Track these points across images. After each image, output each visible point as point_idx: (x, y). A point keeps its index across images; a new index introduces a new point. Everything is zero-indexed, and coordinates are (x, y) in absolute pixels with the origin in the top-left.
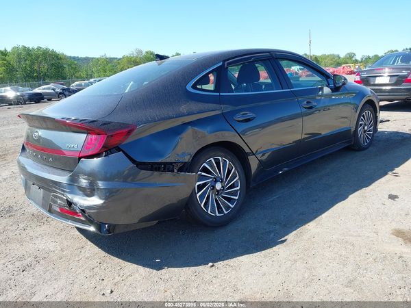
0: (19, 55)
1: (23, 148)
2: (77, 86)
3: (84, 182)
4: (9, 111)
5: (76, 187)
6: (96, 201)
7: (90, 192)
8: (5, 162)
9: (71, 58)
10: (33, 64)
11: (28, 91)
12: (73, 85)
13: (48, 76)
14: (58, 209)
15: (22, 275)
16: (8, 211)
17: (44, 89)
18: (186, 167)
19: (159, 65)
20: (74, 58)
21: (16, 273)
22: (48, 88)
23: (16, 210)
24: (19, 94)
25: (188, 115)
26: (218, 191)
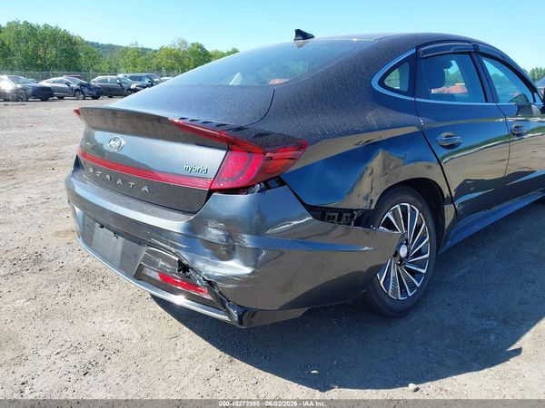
0: (18, 33)
1: (78, 164)
2: (100, 81)
3: (214, 233)
4: (8, 108)
5: (198, 241)
6: (236, 268)
7: (226, 251)
8: (14, 181)
9: (87, 43)
10: (36, 48)
11: (32, 84)
12: (95, 80)
13: (56, 66)
14: (155, 275)
15: (84, 382)
16: (36, 262)
17: (54, 82)
18: (365, 219)
19: (300, 46)
20: (92, 44)
21: (73, 376)
22: (61, 82)
23: (49, 261)
24: (19, 86)
25: (380, 129)
26: (401, 260)
